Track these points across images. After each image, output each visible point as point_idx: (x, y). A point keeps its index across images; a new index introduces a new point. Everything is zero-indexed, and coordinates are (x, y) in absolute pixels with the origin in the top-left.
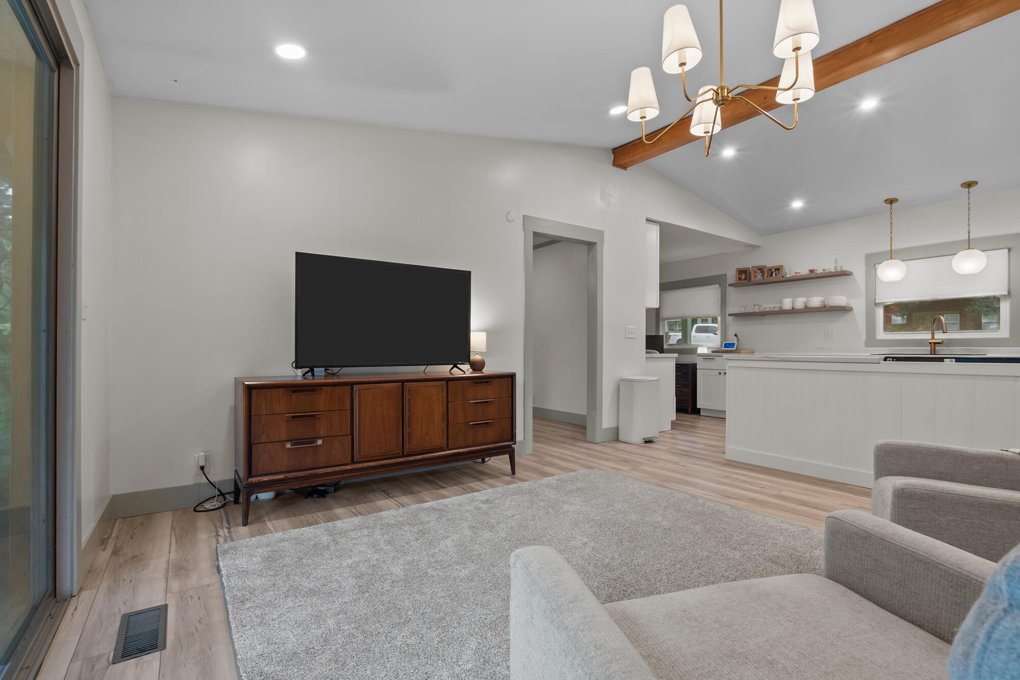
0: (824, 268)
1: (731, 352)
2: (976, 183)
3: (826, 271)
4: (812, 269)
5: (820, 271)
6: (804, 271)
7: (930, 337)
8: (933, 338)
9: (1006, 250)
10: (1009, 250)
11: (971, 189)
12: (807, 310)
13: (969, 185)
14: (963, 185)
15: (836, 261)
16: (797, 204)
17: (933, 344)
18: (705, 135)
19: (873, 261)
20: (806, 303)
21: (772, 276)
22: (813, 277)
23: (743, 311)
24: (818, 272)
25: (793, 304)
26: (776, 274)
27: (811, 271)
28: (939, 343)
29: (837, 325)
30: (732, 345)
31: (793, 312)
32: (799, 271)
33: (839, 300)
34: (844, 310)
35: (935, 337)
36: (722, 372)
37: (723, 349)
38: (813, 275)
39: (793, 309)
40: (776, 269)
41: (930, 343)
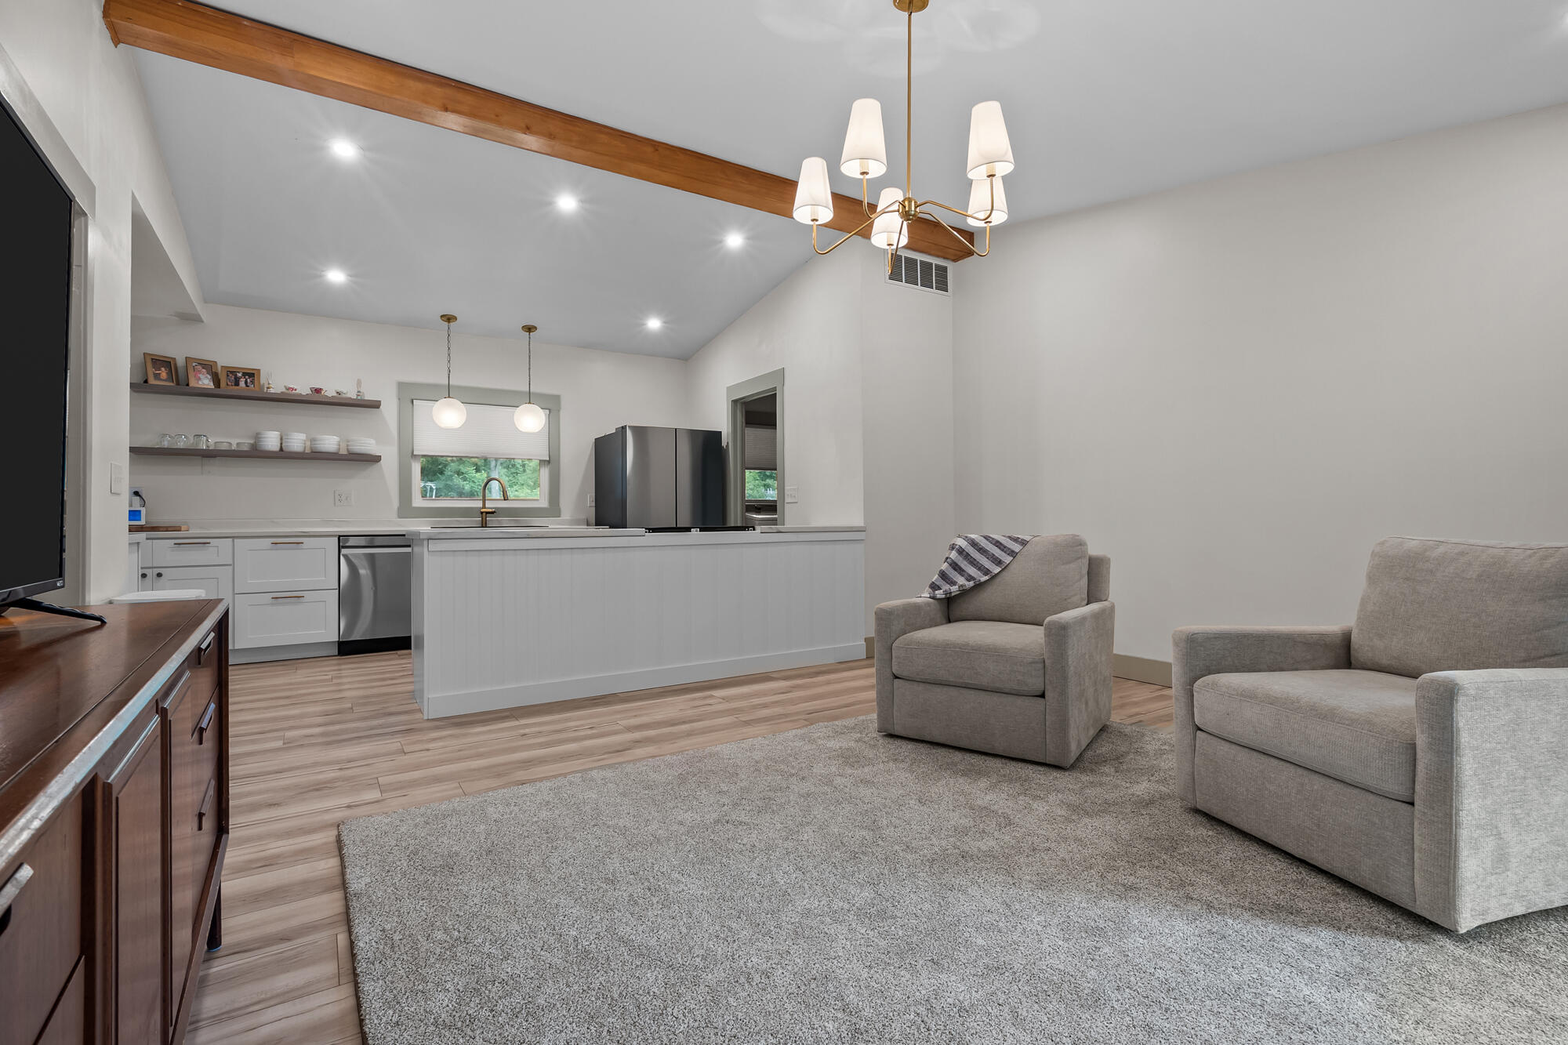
0: (339, 390)
3: (344, 396)
4: (318, 386)
5: (330, 392)
6: (303, 389)
7: (481, 506)
8: (484, 507)
9: (545, 411)
10: (549, 411)
12: (315, 456)
14: (522, 328)
15: (359, 383)
16: (336, 276)
17: (484, 514)
18: (812, 223)
19: (411, 394)
20: (310, 443)
21: (237, 384)
22: (316, 400)
24: (327, 394)
25: (281, 444)
26: (246, 382)
27: (318, 391)
28: (492, 513)
29: (355, 483)
31: (283, 455)
32: (295, 387)
33: (363, 444)
34: (369, 460)
35: (487, 506)
38: (316, 397)
39: (281, 449)
40: (244, 374)
41: (482, 513)
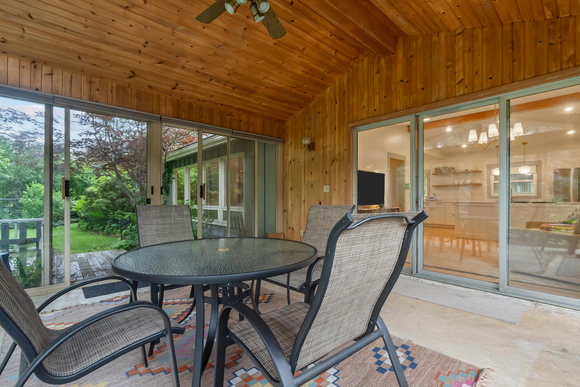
0: (471, 169)
1: (432, 201)
2: (527, 143)
6: (463, 170)
9: (536, 166)
10: (537, 166)
11: (525, 145)
12: (465, 185)
13: (524, 144)
14: (522, 144)
15: (476, 167)
17: (512, 198)
19: (490, 167)
20: (464, 182)
21: (450, 171)
22: (467, 172)
23: (438, 185)
24: (469, 171)
25: (459, 182)
27: (466, 170)
30: (433, 198)
32: (461, 170)
33: (478, 181)
34: (480, 185)
35: (512, 195)
36: (432, 209)
37: (429, 199)
39: (459, 184)
40: (452, 169)
